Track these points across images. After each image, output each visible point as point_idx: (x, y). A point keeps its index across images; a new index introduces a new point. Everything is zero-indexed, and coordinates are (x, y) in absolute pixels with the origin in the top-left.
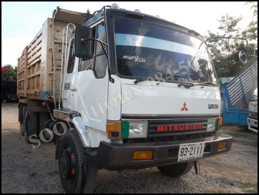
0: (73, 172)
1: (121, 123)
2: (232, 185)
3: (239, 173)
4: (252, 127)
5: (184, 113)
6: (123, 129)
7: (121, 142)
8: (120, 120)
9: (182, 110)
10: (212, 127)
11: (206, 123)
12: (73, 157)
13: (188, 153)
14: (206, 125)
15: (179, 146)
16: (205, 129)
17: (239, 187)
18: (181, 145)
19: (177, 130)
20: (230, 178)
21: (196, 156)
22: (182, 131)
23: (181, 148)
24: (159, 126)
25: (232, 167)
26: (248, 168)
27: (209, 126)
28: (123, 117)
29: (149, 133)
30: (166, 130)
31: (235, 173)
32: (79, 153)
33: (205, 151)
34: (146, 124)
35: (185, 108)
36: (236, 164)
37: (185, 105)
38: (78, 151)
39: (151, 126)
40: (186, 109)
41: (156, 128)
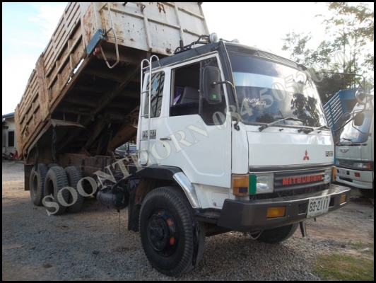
0: (172, 241)
1: (250, 176)
2: (343, 246)
3: (344, 234)
4: (341, 178)
5: (306, 162)
6: (250, 184)
7: (248, 199)
8: (248, 173)
9: (304, 159)
10: (328, 178)
11: (323, 173)
12: (170, 223)
13: (316, 208)
14: (323, 176)
15: (308, 200)
16: (323, 181)
17: (352, 248)
18: (310, 198)
19: (300, 182)
20: (338, 240)
21: (322, 211)
22: (304, 184)
23: (310, 202)
24: (284, 178)
25: (333, 228)
26: (352, 228)
27: (326, 177)
28: (251, 169)
29: (275, 187)
30: (290, 183)
31: (339, 234)
32: (183, 217)
33: (330, 205)
34: (272, 177)
35: (306, 158)
36: (335, 224)
37: (306, 153)
38: (181, 215)
39: (277, 179)
40: (308, 158)
41: (281, 181)
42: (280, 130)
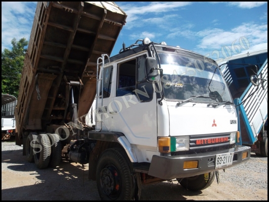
0: (118, 187)
1: (171, 138)
6: (171, 144)
7: (170, 155)
8: (169, 136)
9: (213, 126)
10: (233, 140)
12: (116, 174)
13: (222, 162)
14: (229, 138)
15: (216, 156)
18: (217, 155)
19: (210, 143)
21: (228, 164)
22: (214, 144)
23: (217, 158)
24: (197, 139)
29: (190, 146)
30: (202, 143)
33: (233, 160)
34: (188, 139)
35: (214, 125)
37: (214, 121)
39: (192, 140)
40: (216, 125)
41: (195, 142)
42: (194, 105)
